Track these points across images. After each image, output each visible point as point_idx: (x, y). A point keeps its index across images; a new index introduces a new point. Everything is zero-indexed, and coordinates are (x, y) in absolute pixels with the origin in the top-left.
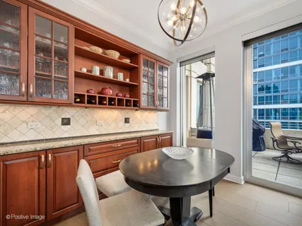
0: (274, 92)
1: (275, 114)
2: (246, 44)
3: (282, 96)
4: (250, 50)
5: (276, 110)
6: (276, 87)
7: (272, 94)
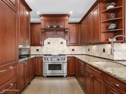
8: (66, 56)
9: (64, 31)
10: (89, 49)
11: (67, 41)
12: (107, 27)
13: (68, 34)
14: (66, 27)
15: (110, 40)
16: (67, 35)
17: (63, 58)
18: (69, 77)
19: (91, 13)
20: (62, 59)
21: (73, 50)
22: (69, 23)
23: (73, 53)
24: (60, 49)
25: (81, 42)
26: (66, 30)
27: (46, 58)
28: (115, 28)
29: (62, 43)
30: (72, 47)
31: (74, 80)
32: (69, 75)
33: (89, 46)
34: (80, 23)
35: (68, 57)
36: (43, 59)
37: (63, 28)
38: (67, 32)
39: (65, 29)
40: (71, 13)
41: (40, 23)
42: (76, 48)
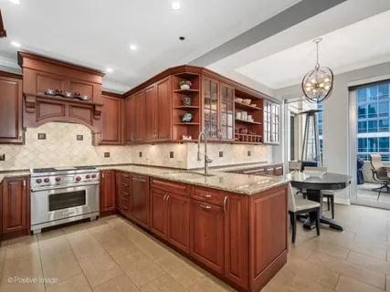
0: (370, 116)
1: (372, 145)
2: (351, 89)
3: (381, 121)
4: (354, 94)
5: (372, 140)
6: (372, 110)
7: (367, 119)
8: (97, 169)
9: (93, 109)
10: (141, 153)
11: (93, 134)
12: (181, 117)
13: (101, 117)
14: (95, 102)
15: (185, 138)
16: (98, 119)
17: (91, 174)
18: (103, 218)
19: (154, 85)
20: (87, 177)
21: (107, 155)
22: (104, 93)
23: (107, 161)
24: (76, 152)
25: (126, 136)
26: (98, 109)
27: (43, 179)
28: (191, 121)
29: (80, 138)
30: (105, 149)
31: (117, 221)
32: (103, 213)
33: (141, 146)
34: (125, 96)
35: (101, 172)
36: (33, 181)
37: (90, 102)
38: (99, 113)
39: (94, 106)
40: (109, 70)
41: (22, 76)
42: (113, 150)
